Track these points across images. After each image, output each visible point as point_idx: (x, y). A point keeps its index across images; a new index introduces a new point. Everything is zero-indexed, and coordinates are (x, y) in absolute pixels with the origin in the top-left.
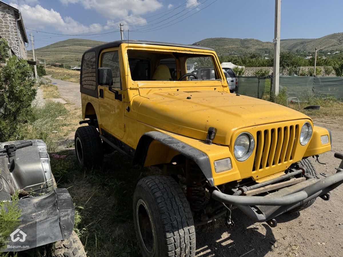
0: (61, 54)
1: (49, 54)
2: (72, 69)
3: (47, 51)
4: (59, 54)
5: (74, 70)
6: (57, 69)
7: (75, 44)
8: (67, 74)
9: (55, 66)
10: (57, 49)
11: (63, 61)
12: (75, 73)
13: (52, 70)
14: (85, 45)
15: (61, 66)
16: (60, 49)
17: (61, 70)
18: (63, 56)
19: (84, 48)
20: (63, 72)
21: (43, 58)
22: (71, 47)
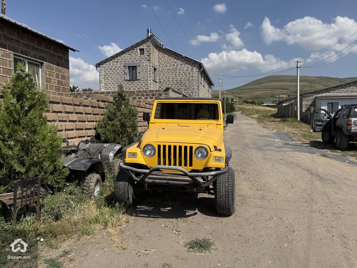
0: (257, 91)
1: (246, 92)
2: (263, 106)
3: (244, 89)
4: (255, 92)
5: (265, 106)
6: (248, 106)
7: (272, 81)
8: (256, 110)
9: (247, 102)
10: (254, 87)
11: (258, 97)
12: (264, 109)
13: (243, 106)
14: (283, 81)
15: (253, 103)
16: (257, 86)
17: (252, 106)
18: (259, 93)
19: (281, 84)
20: (253, 108)
21: (240, 96)
22: (267, 84)
